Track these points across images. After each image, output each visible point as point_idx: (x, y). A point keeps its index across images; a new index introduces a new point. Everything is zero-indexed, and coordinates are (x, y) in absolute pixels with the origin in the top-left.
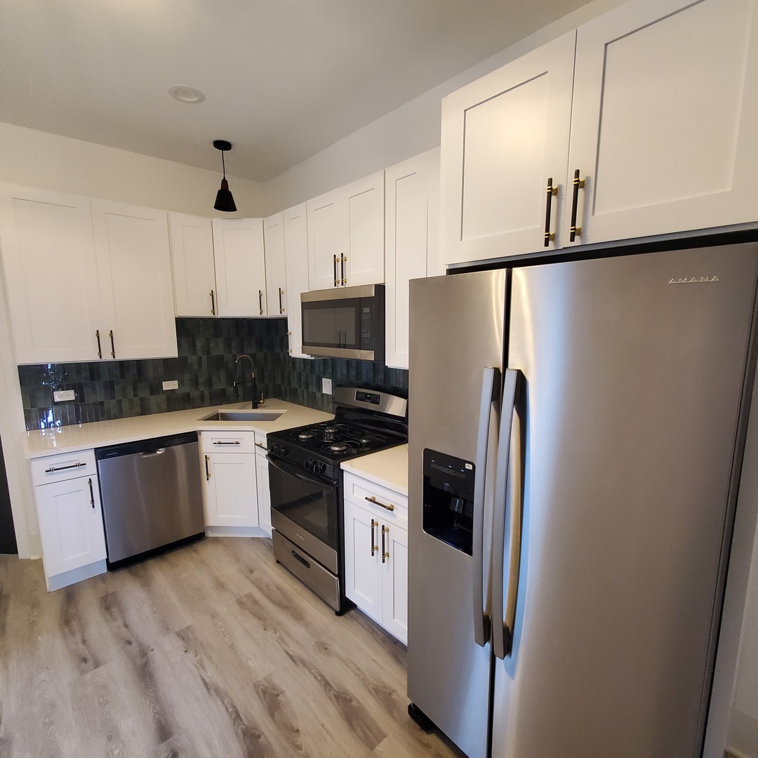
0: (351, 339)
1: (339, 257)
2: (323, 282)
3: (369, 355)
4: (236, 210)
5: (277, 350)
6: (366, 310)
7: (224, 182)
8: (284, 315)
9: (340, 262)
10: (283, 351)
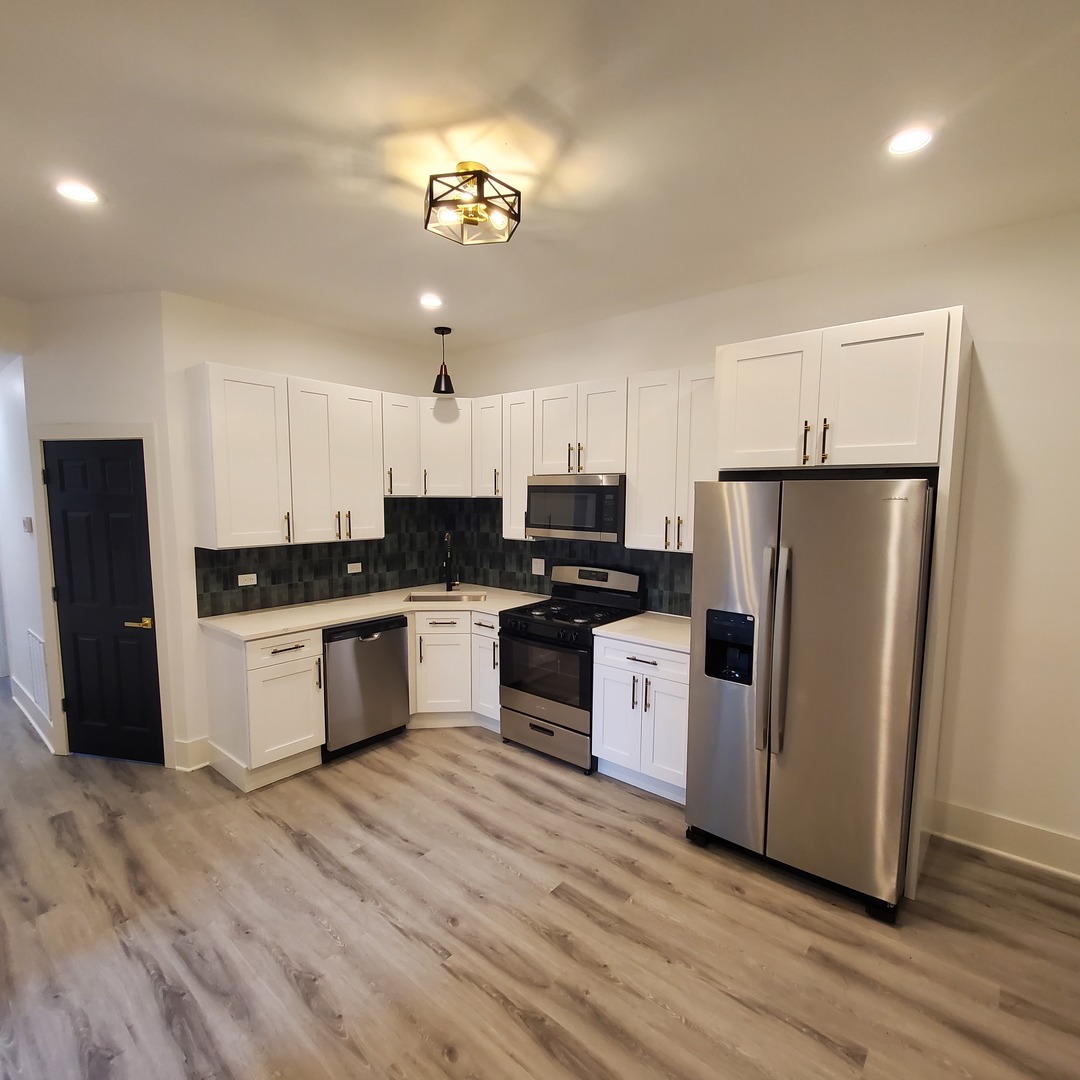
0: (590, 523)
1: (575, 446)
2: (555, 466)
3: (612, 537)
4: (453, 392)
5: (485, 528)
6: (608, 497)
7: (444, 367)
8: (499, 495)
9: (576, 451)
10: (494, 531)
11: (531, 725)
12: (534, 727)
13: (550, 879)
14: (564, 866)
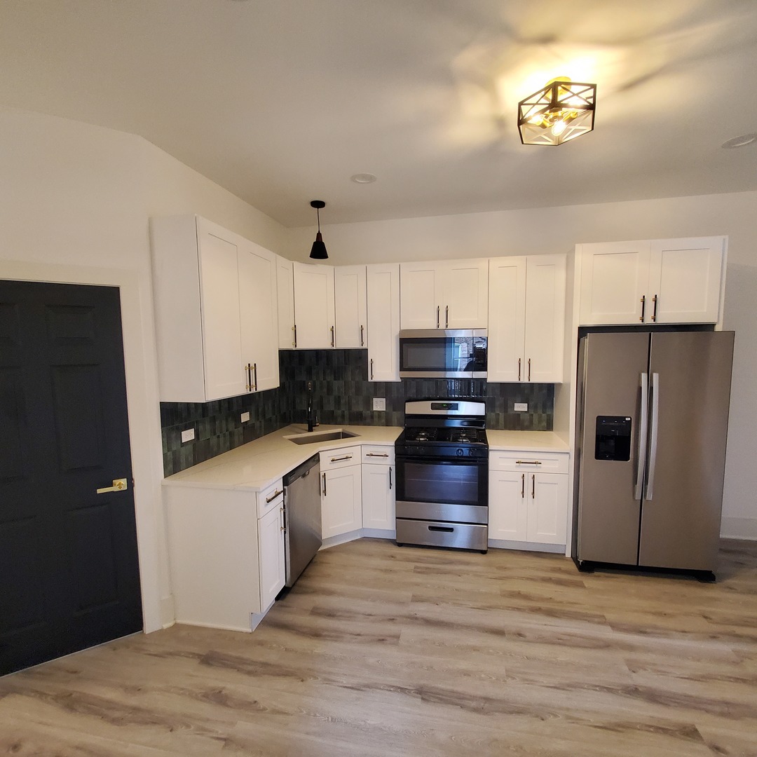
4: (327, 257)
7: (319, 235)
9: (444, 312)
11: (429, 527)
12: (432, 528)
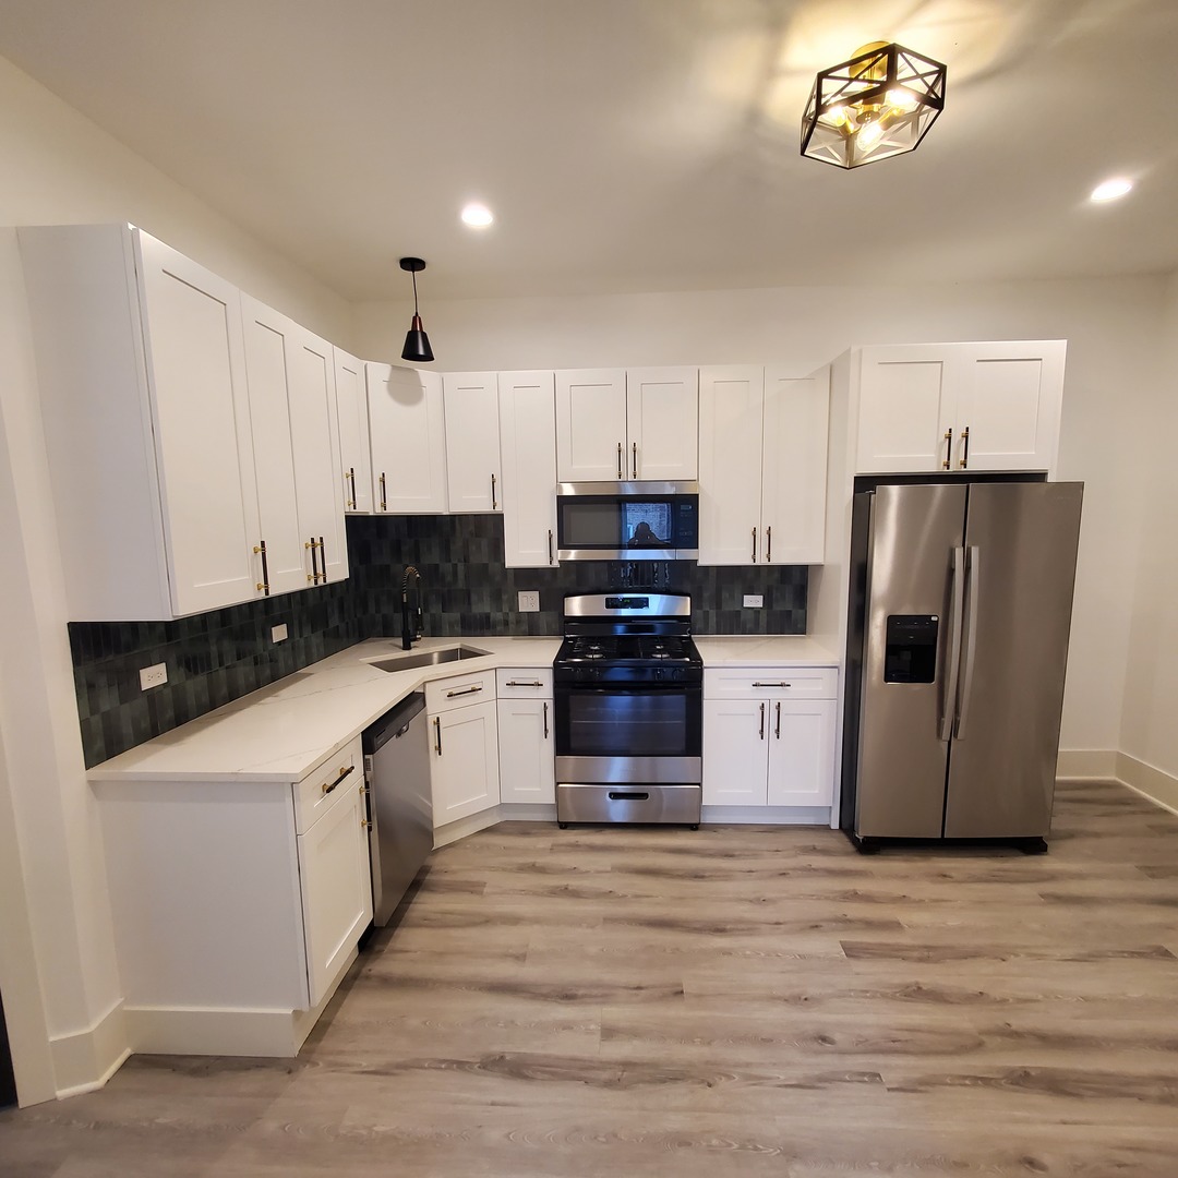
13: (827, 945)
14: (817, 926)
